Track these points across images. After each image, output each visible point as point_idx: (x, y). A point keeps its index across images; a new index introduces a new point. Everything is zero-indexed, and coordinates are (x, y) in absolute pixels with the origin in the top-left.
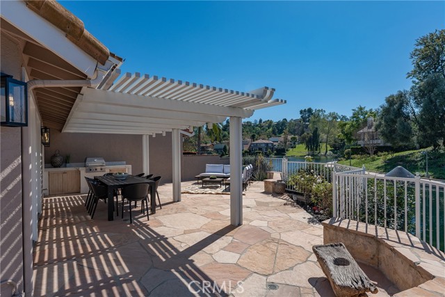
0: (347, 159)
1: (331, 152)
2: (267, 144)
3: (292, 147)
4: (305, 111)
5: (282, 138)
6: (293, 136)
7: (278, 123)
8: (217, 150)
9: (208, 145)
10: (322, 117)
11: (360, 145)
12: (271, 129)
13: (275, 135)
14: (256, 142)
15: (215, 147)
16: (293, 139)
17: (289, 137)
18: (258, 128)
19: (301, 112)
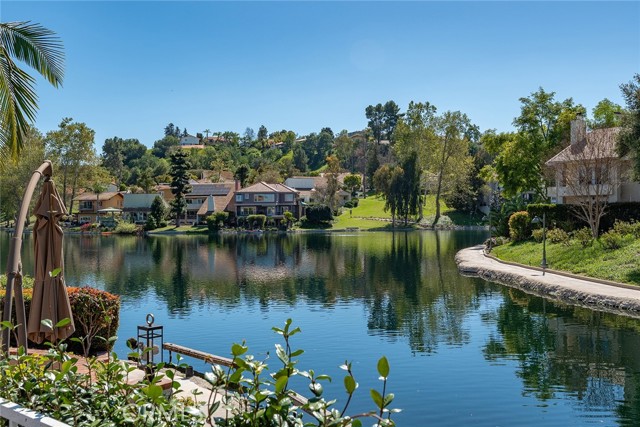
0: (518, 241)
1: (448, 219)
2: (281, 195)
3: (348, 206)
4: (379, 108)
5: (321, 179)
6: (349, 174)
7: (310, 139)
8: (132, 213)
9: (104, 196)
10: (426, 125)
11: (548, 200)
12: (290, 156)
13: (303, 170)
14: (250, 189)
15: (127, 204)
16: (351, 182)
17: (341, 178)
18: (256, 152)
19: (369, 111)
